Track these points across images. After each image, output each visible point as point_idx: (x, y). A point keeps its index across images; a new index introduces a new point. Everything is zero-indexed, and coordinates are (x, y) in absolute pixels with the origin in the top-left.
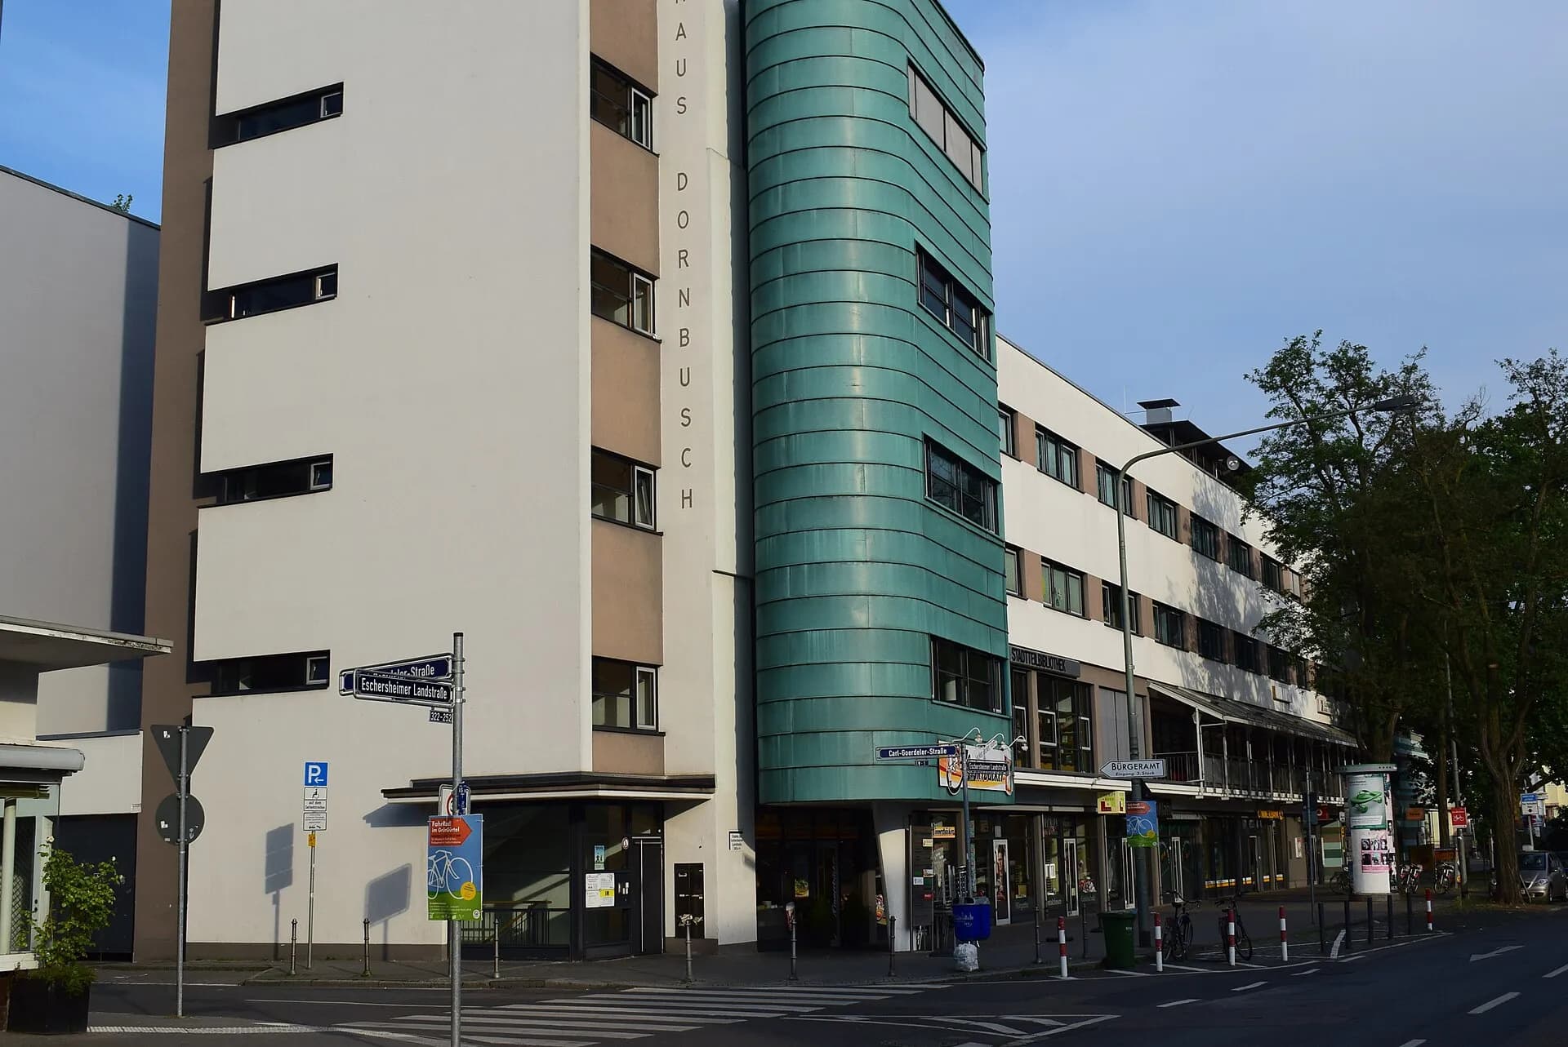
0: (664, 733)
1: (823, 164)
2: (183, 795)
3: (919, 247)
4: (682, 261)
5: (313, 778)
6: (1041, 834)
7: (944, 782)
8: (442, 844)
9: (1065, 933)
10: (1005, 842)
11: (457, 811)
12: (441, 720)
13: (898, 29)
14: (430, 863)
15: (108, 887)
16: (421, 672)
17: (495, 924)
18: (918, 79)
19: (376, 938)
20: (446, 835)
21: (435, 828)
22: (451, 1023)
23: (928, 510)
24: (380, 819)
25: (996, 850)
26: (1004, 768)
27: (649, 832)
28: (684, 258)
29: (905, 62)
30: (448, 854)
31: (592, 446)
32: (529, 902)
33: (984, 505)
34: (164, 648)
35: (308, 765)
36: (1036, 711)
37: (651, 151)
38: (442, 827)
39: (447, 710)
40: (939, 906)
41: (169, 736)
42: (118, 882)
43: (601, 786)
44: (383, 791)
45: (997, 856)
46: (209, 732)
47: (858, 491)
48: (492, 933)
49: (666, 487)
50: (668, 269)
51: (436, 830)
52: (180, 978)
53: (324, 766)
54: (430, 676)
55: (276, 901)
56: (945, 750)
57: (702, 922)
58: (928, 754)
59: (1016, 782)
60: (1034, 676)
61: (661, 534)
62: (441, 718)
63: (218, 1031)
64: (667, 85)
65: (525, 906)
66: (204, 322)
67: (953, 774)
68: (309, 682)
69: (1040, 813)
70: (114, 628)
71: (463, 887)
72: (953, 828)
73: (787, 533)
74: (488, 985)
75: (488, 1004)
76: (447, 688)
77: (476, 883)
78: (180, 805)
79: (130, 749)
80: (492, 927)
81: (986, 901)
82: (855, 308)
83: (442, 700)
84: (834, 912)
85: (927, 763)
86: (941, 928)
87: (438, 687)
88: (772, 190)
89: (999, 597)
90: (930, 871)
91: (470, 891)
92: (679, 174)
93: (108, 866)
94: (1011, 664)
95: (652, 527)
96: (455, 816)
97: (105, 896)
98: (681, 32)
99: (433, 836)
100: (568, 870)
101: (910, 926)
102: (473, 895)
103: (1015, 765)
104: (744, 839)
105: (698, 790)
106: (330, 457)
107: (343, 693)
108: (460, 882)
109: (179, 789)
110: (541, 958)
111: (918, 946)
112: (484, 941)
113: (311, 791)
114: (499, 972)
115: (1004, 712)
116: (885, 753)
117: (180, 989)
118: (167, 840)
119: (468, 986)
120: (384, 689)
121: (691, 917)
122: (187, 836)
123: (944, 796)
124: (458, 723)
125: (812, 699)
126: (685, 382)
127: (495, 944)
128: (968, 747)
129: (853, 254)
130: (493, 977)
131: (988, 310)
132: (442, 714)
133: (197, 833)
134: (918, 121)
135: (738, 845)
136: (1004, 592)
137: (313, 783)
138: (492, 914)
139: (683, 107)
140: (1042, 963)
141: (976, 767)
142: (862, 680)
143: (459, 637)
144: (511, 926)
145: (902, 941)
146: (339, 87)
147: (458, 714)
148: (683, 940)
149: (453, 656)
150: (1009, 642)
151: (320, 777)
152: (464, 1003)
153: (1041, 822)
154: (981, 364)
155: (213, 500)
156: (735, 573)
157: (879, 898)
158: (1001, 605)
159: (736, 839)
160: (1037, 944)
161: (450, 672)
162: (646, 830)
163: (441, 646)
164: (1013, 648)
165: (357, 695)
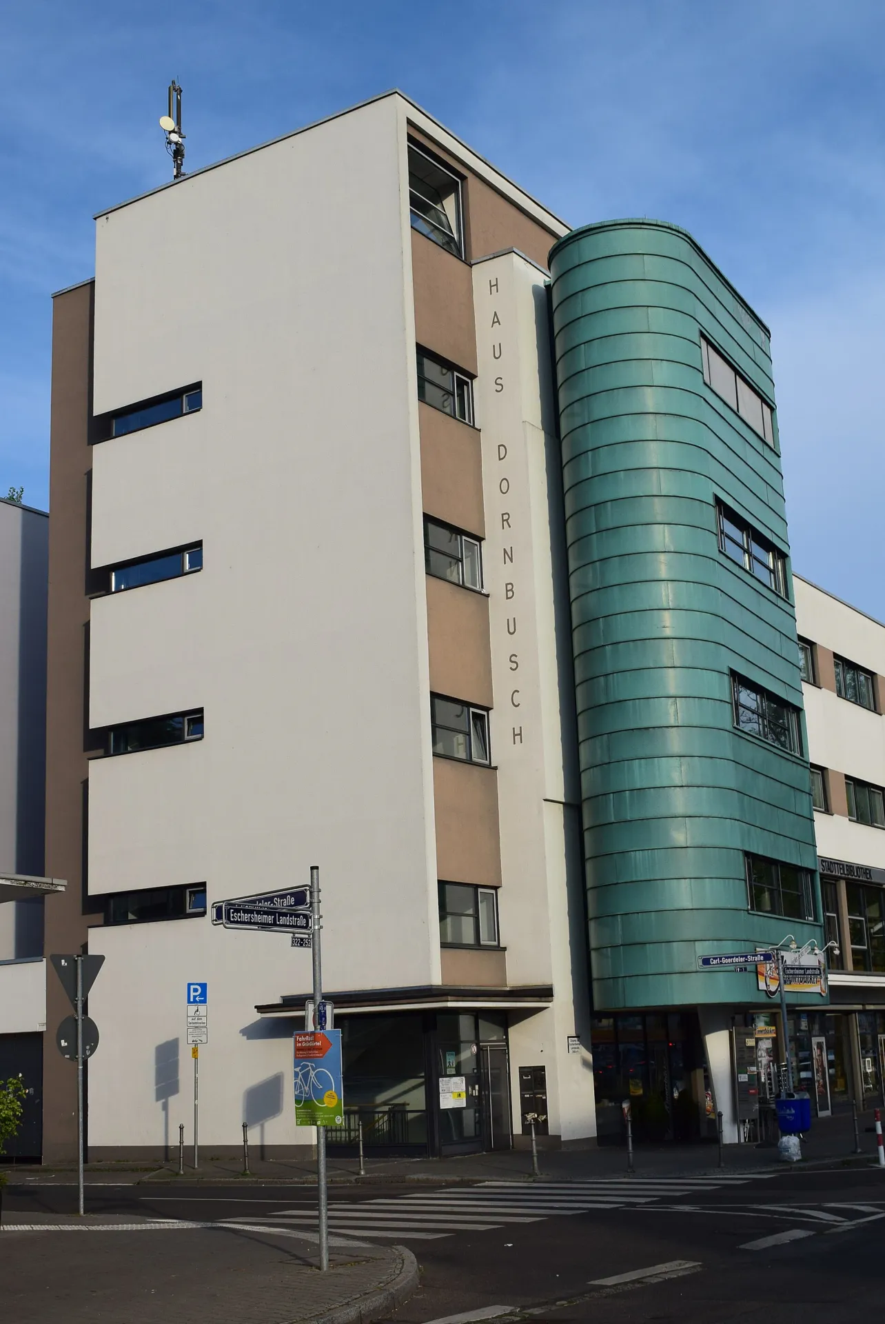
0: (506, 948)
1: (628, 429)
2: (80, 1016)
3: (718, 500)
4: (505, 522)
5: (195, 997)
6: (856, 1032)
7: (762, 986)
8: (305, 1057)
9: (881, 1124)
10: (822, 1039)
11: (319, 1027)
12: (301, 945)
13: (690, 304)
14: (296, 1074)
15: (15, 1101)
16: (283, 902)
17: (359, 1125)
18: (710, 348)
19: (254, 1139)
20: (309, 1049)
21: (299, 1042)
22: (318, 1217)
23: (736, 737)
24: (254, 1032)
25: (815, 1047)
26: (817, 972)
27: (494, 1038)
28: (507, 520)
29: (698, 334)
30: (312, 1066)
31: (431, 692)
32: (390, 1105)
33: (789, 731)
34: (59, 887)
35: (189, 985)
36: (846, 917)
37: (473, 427)
38: (306, 1042)
39: (307, 936)
40: (763, 1101)
41: (66, 964)
42: (25, 1096)
43: (449, 998)
44: (256, 1007)
45: (816, 1052)
46: (100, 959)
47: (672, 722)
48: (357, 1133)
49: (498, 724)
50: (492, 529)
51: (300, 1044)
52: (81, 1180)
53: (204, 986)
54: (291, 906)
55: (165, 1107)
56: (762, 957)
57: (546, 1120)
58: (746, 961)
59: (830, 983)
60: (843, 886)
61: (496, 768)
62: (301, 943)
63: (115, 1227)
64: (485, 368)
65: (386, 1108)
66: (89, 596)
67: (771, 978)
68: (189, 911)
69: (854, 1011)
70: (19, 872)
71: (326, 1094)
72: (774, 1028)
73: (609, 763)
74: (354, 1181)
75: (354, 1199)
76: (305, 916)
77: (338, 1092)
78: (77, 1025)
79: (36, 974)
80: (357, 1127)
81: (807, 1096)
82: (662, 557)
83: (302, 927)
84: (666, 1107)
85: (746, 969)
86: (766, 1121)
87: (297, 916)
88: (583, 455)
89: (806, 814)
90: (754, 1069)
91: (332, 1099)
92: (499, 446)
93: (15, 1081)
94: (821, 874)
95: (487, 762)
96: (316, 1032)
97: (13, 1108)
98: (496, 320)
99: (297, 1049)
100: (423, 1074)
101: (737, 1119)
102: (334, 1102)
103: (829, 968)
104: (581, 1043)
105: (537, 999)
106: (201, 710)
107: (215, 923)
108: (322, 1091)
109: (76, 1011)
110: (401, 1156)
111: (745, 1138)
112: (351, 1141)
113: (193, 1008)
114: (364, 1169)
115: (816, 919)
116: (706, 961)
117: (82, 1190)
118: (67, 1056)
119: (336, 1182)
120: (251, 918)
121: (536, 1116)
122: (84, 1052)
123: (763, 999)
124: (317, 947)
125: (638, 913)
126: (512, 631)
127: (359, 1144)
128: (783, 953)
129: (659, 509)
130: (358, 1174)
131: (784, 552)
132: (302, 939)
133: (93, 1050)
134: (712, 387)
135: (575, 1048)
136: (810, 808)
137: (195, 1001)
138: (357, 1117)
139: (500, 387)
140: (860, 1153)
141: (792, 971)
142: (683, 894)
143: (315, 871)
144: (374, 1126)
145: (730, 1134)
146: (198, 385)
147: (316, 939)
148: (529, 1136)
149: (311, 887)
150: (818, 854)
151: (200, 995)
152: (330, 1198)
153: (855, 1019)
154: (780, 603)
155: (101, 752)
156: (563, 800)
157: (708, 1094)
158: (809, 821)
159: (574, 1043)
160: (856, 1135)
161: (308, 902)
162: (493, 1036)
163: (300, 878)
164: (822, 860)
165: (227, 925)
